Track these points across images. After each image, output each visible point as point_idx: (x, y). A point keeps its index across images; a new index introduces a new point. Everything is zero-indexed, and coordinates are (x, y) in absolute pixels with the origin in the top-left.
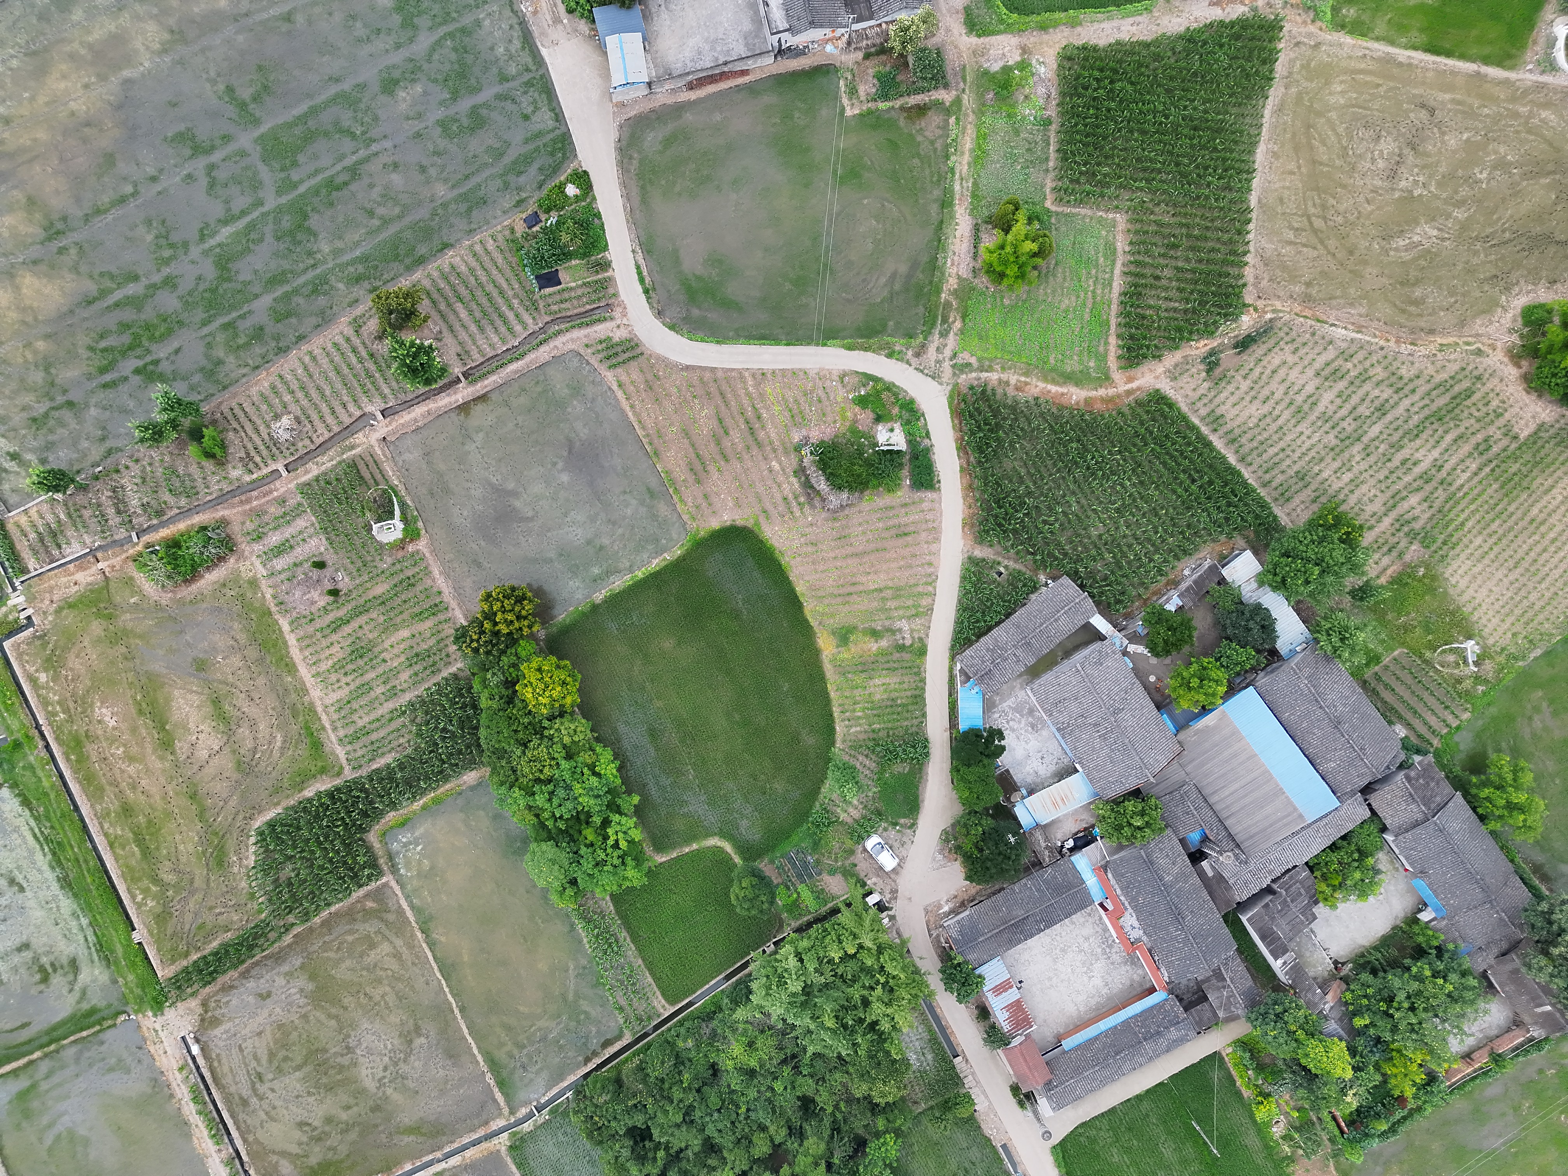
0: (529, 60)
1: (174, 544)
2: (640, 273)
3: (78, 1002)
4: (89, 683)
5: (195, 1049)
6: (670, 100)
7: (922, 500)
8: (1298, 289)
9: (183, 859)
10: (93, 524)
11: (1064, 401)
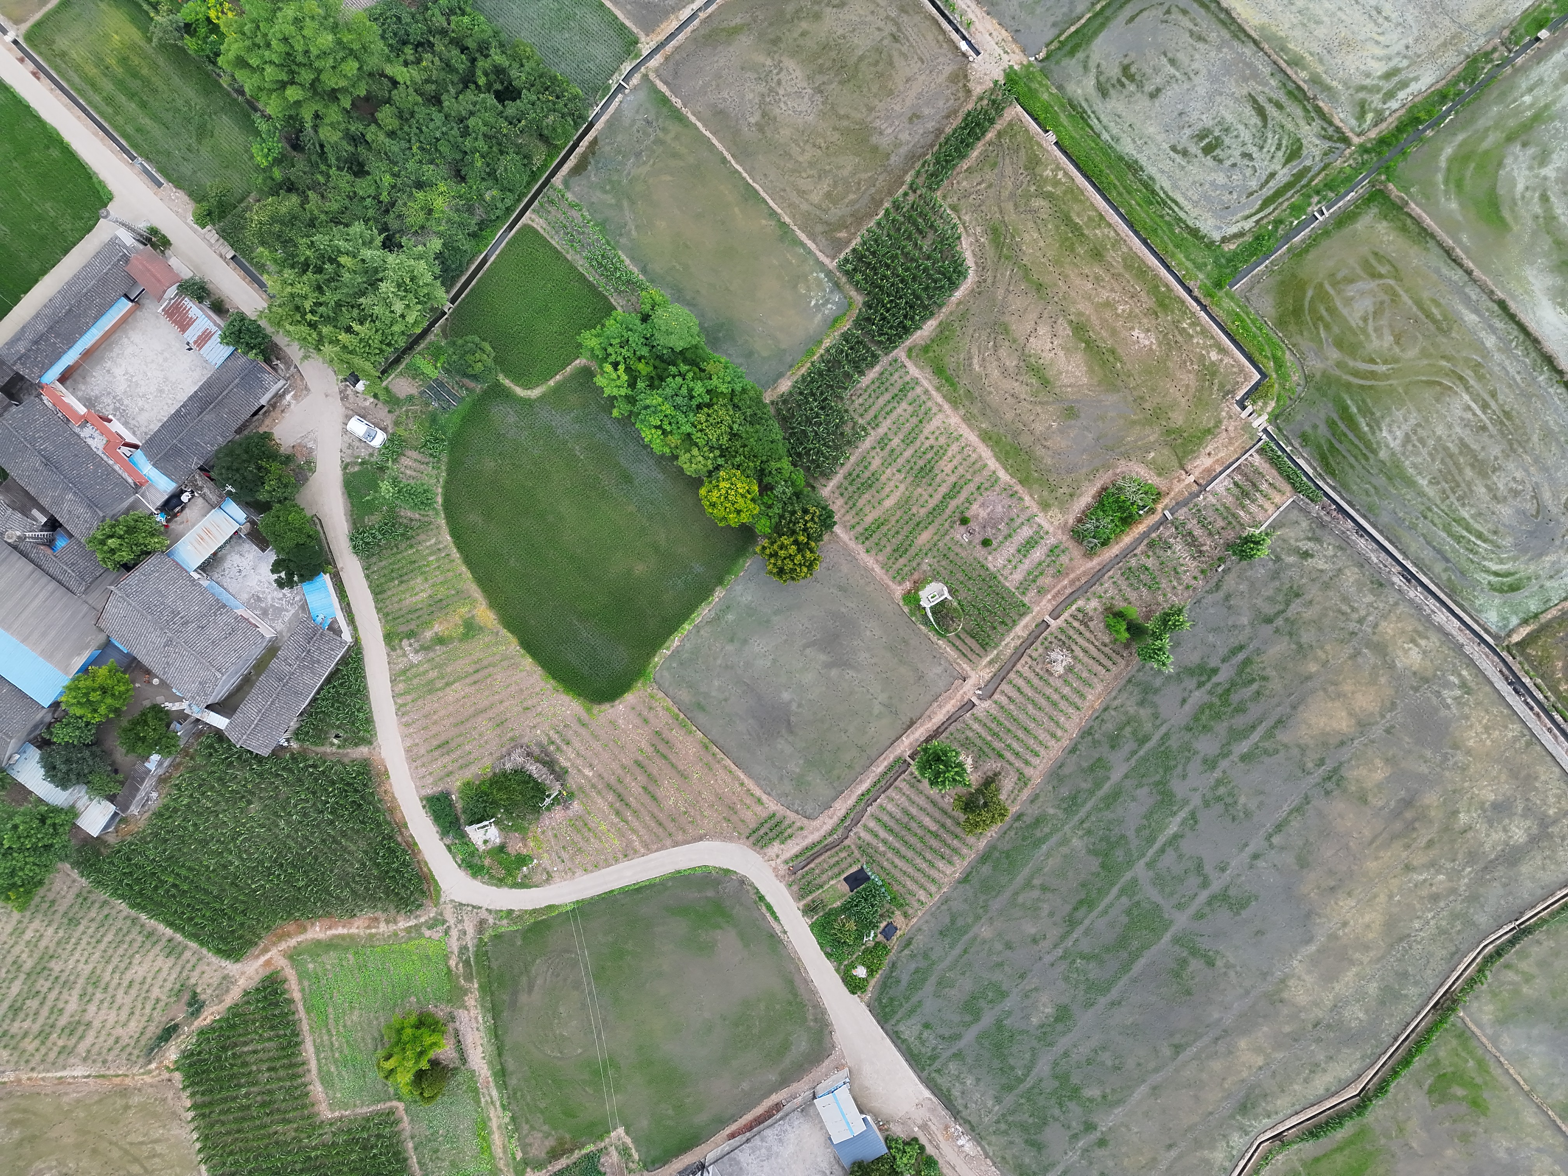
0: (940, 1081)
1: (1128, 520)
2: (773, 913)
3: (1088, 57)
4: (1169, 364)
5: (964, 46)
6: (795, 1087)
7: (435, 783)
8: (136, 1100)
9: (1030, 224)
10: (1210, 515)
11: (327, 922)
